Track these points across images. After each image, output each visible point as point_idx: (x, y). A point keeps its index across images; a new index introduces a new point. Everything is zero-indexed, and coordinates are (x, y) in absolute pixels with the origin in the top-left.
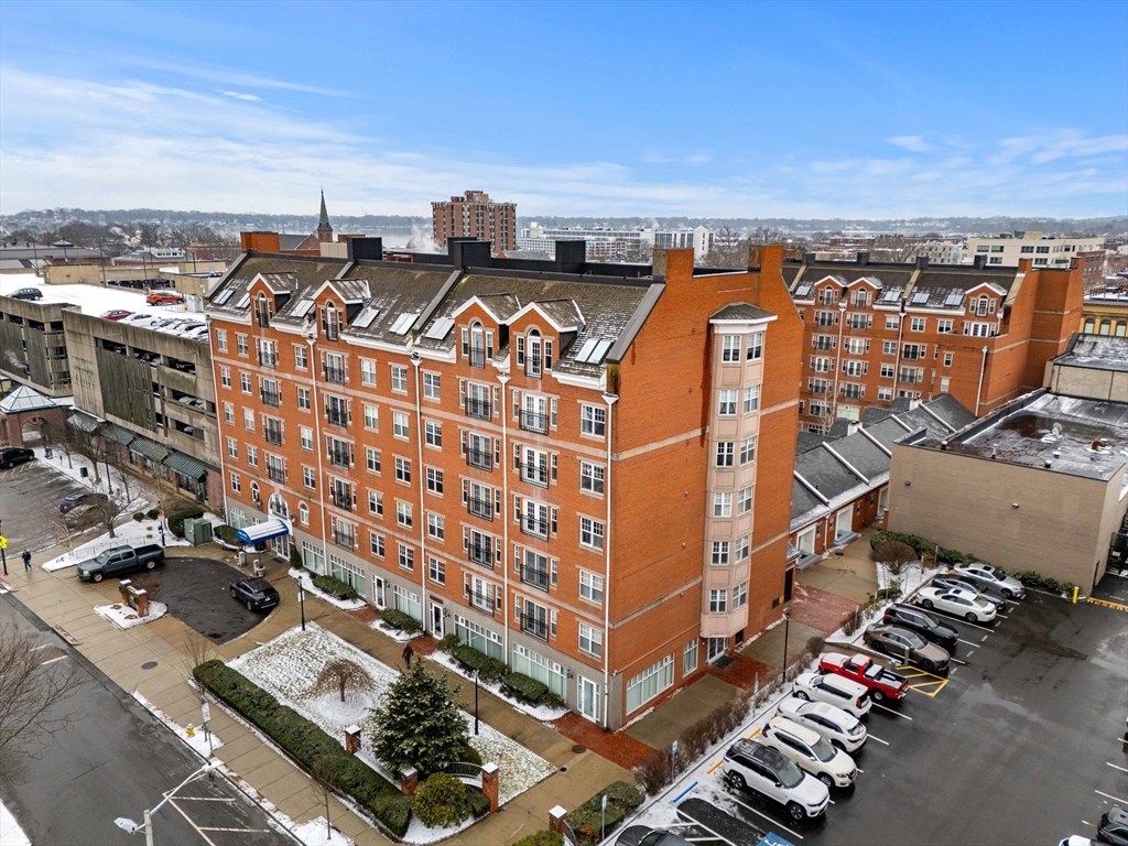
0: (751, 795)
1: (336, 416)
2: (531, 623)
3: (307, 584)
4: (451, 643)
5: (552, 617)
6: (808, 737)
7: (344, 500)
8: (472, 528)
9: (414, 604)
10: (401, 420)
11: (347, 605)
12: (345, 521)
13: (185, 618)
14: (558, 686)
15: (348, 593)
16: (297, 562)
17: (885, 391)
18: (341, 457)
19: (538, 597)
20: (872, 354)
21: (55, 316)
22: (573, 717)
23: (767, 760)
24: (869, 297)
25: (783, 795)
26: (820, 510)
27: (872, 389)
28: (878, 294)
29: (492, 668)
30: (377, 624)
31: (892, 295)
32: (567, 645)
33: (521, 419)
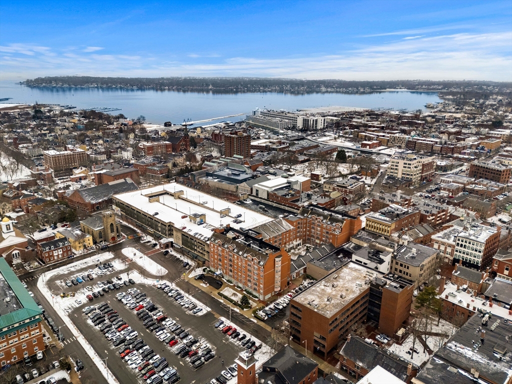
0: (276, 307)
1: (230, 260)
2: (255, 289)
3: (225, 281)
4: (245, 291)
5: (257, 289)
6: (282, 302)
7: (231, 271)
8: (248, 278)
9: (240, 285)
10: (240, 264)
11: (231, 284)
12: (231, 273)
13: (212, 286)
14: (258, 296)
15: (232, 283)
16: (223, 277)
17: (324, 239)
18: (231, 266)
19: (256, 287)
20: (321, 231)
21: (169, 224)
22: (259, 300)
23: (278, 304)
24: (321, 221)
25: (278, 307)
26: (297, 271)
27: (321, 238)
28: (322, 221)
29: (251, 294)
30: (236, 287)
31: (324, 221)
32: (259, 292)
33: (254, 268)
